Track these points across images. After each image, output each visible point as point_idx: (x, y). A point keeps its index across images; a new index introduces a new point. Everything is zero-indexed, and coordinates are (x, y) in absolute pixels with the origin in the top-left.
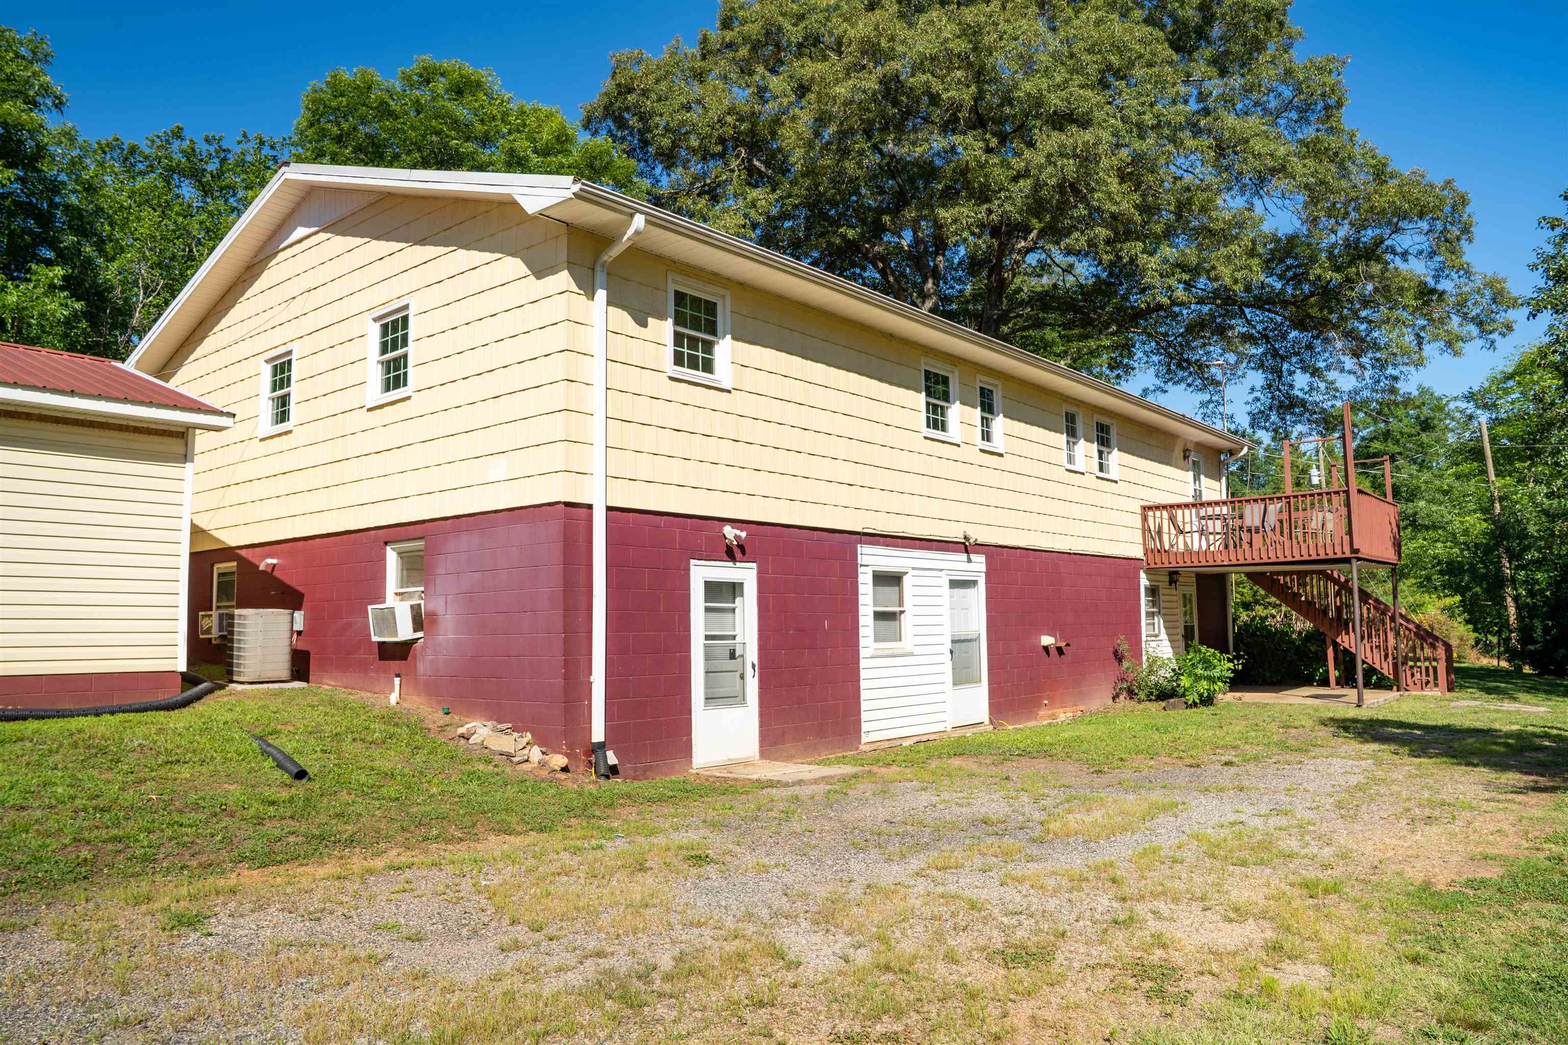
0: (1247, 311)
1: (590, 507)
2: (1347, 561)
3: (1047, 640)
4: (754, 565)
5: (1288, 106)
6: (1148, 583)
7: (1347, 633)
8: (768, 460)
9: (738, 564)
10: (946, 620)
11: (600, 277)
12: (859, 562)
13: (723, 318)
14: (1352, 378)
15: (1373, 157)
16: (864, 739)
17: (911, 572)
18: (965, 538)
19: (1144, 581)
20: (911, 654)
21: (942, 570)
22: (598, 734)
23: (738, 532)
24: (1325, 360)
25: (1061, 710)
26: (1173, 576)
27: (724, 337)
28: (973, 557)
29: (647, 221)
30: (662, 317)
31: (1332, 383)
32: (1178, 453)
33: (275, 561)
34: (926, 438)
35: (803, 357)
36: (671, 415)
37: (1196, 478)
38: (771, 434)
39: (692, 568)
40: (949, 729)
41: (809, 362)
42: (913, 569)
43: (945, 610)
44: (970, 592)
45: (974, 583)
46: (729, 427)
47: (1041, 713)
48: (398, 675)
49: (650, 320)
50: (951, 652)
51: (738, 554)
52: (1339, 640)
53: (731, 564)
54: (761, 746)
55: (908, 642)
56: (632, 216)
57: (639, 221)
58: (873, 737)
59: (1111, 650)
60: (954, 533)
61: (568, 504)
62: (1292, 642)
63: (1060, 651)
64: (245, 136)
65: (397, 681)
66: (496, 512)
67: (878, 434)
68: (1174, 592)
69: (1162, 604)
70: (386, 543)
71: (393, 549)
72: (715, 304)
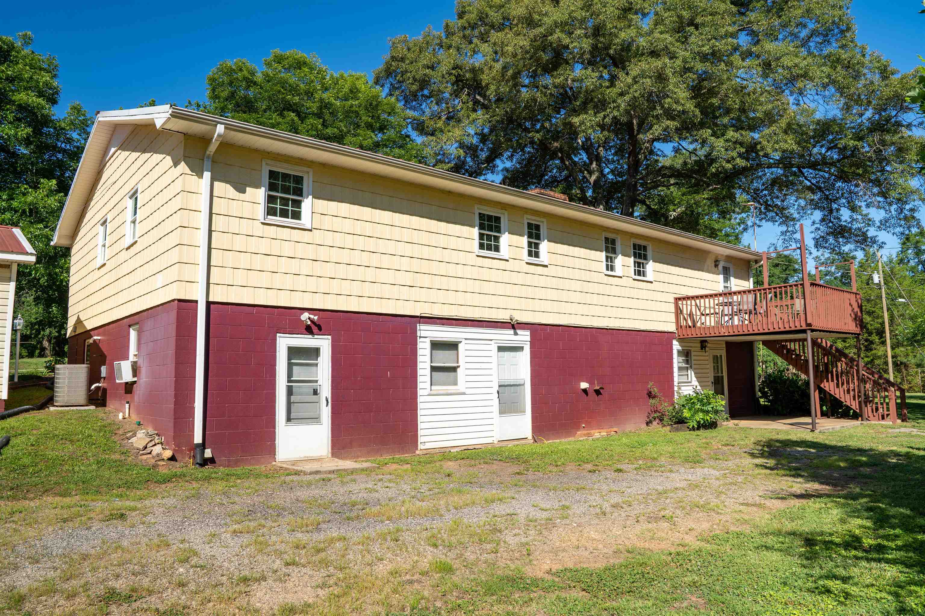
0: (804, 170)
1: (196, 302)
2: (804, 331)
3: (584, 385)
4: (330, 337)
5: (813, 33)
6: (680, 348)
7: (828, 381)
8: (342, 271)
9: (316, 336)
10: (494, 372)
11: (207, 163)
12: (418, 335)
13: (306, 186)
14: (882, 212)
15: (878, 62)
16: (420, 446)
17: (464, 341)
18: (511, 320)
19: (676, 346)
20: (464, 394)
21: (491, 340)
22: (198, 439)
23: (312, 316)
24: (866, 201)
25: (597, 431)
26: (703, 344)
27: (307, 197)
28: (519, 332)
29: (225, 128)
30: (257, 186)
31: (866, 215)
32: (710, 262)
33: (99, 338)
34: (478, 256)
35: (373, 208)
36: (263, 246)
37: (726, 280)
38: (345, 256)
39: (278, 339)
40: (496, 442)
41: (378, 211)
42: (466, 339)
43: (494, 366)
44: (518, 354)
45: (521, 349)
46: (310, 252)
47: (579, 433)
48: (128, 403)
49: (248, 189)
50: (498, 392)
51: (315, 329)
52: (822, 386)
53: (310, 336)
54: (332, 449)
55: (461, 386)
56: (216, 126)
57: (220, 129)
58: (428, 446)
59: (646, 392)
60: (503, 316)
61: (180, 301)
62: (799, 387)
63: (598, 392)
64: (190, 103)
65: (127, 406)
66: (158, 306)
67: (437, 254)
68: (704, 354)
69: (693, 362)
70: (130, 326)
71: (133, 330)
72: (302, 178)
